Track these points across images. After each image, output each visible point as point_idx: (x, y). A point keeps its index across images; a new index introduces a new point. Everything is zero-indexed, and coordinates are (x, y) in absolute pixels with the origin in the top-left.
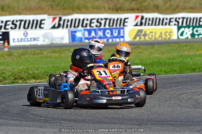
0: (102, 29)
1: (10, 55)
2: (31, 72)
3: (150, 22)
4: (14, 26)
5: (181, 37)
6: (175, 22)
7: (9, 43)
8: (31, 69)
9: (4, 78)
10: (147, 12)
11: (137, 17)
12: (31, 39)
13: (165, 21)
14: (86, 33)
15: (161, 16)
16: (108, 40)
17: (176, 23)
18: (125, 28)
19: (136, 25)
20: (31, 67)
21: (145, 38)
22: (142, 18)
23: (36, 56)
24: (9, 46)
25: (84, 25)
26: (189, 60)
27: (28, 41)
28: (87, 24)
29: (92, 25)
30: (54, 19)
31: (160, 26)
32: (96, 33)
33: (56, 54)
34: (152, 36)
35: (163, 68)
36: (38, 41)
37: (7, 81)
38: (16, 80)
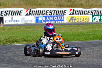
1: (4, 29)
2: (15, 38)
5: (94, 21)
6: (91, 13)
7: (3, 23)
9: (1, 41)
10: (76, 8)
11: (71, 10)
12: (15, 21)
14: (44, 18)
15: (84, 10)
16: (55, 22)
17: (92, 13)
19: (70, 14)
20: (15, 35)
21: (75, 21)
22: (74, 10)
23: (17, 30)
24: (3, 25)
25: (43, 14)
26: (98, 33)
28: (44, 13)
29: (47, 14)
30: (27, 10)
31: (83, 15)
32: (49, 18)
33: (28, 29)
34: (79, 20)
35: (84, 37)
36: (18, 22)
37: (2, 43)
38: (7, 43)
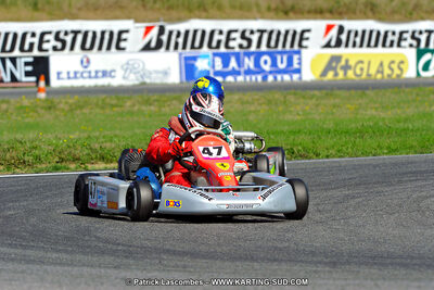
0: (253, 53)
1: (50, 108)
2: (97, 146)
3: (358, 40)
4: (59, 45)
5: (423, 74)
6: (410, 41)
7: (47, 82)
8: (97, 138)
9: (38, 158)
10: (350, 19)
11: (329, 28)
12: (97, 72)
13: (390, 37)
14: (218, 61)
15: (382, 27)
16: (265, 78)
17: (415, 43)
18: (303, 51)
19: (328, 45)
20: (97, 134)
21: (345, 74)
22: (341, 29)
23: (108, 111)
24: (47, 89)
25: (214, 44)
27: (90, 77)
29: (231, 44)
30: (148, 29)
31: (380, 49)
32: (239, 63)
33: (152, 108)
34: (362, 69)
35: (385, 142)
36: (112, 77)
37: (44, 166)
38: (64, 164)
